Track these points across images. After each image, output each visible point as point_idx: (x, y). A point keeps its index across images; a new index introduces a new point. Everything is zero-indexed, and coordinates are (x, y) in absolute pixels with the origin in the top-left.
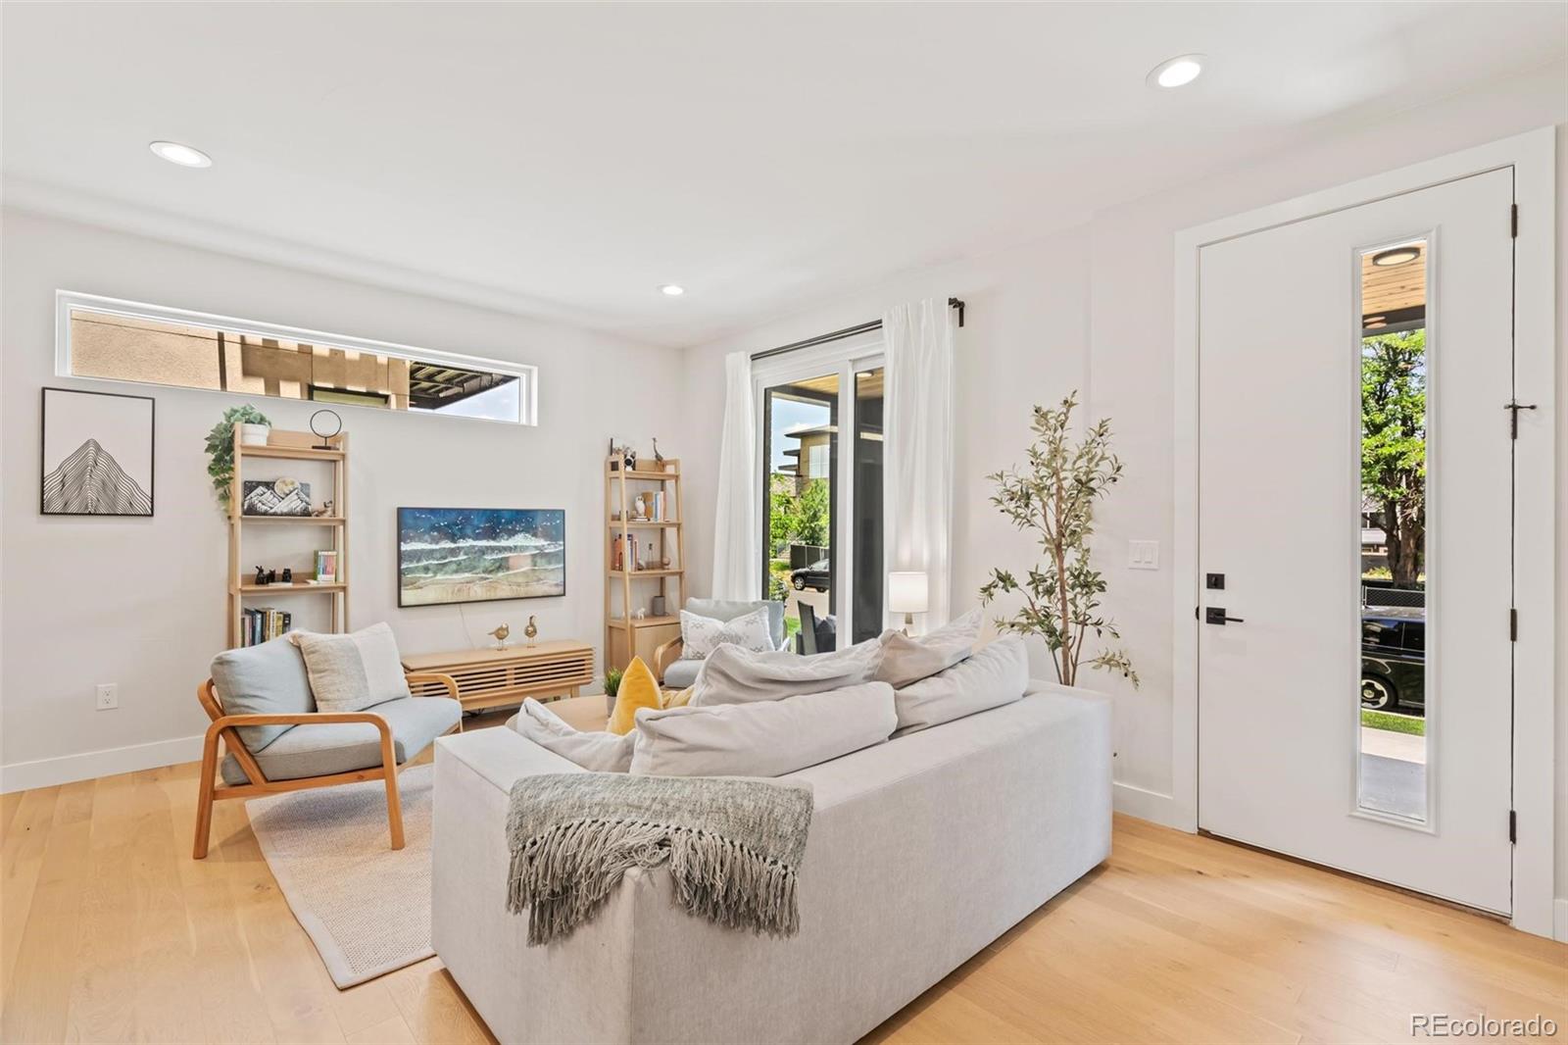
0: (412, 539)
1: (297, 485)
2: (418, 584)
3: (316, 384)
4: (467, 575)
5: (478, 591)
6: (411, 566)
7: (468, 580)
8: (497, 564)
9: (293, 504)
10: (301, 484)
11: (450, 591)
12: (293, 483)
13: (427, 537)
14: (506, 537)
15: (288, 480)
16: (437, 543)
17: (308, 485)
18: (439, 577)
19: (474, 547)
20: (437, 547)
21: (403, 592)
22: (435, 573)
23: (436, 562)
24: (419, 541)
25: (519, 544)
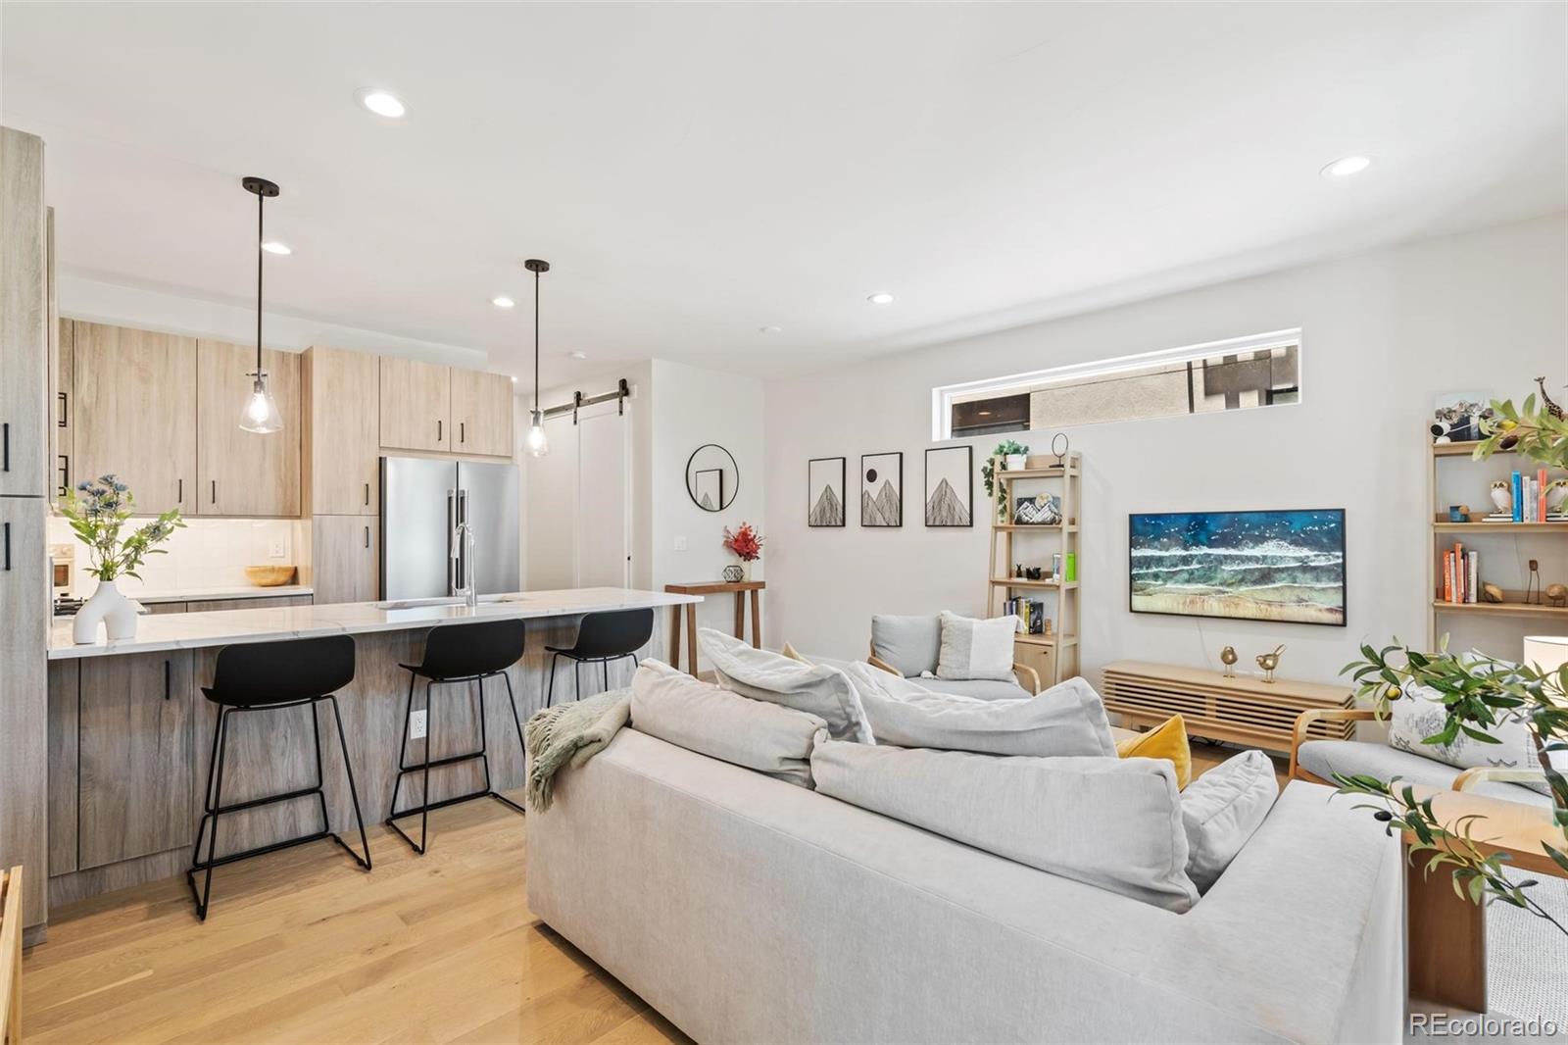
0: (1142, 545)
1: (1051, 499)
2: (1148, 591)
3: (1274, 388)
4: (1200, 586)
5: (1214, 606)
6: (1141, 572)
7: (1202, 592)
8: (1240, 577)
9: (1045, 515)
10: (1054, 498)
11: (1181, 602)
12: (1047, 497)
13: (1156, 543)
14: (1251, 545)
15: (1045, 495)
16: (1167, 550)
17: (1058, 498)
18: (1169, 585)
19: (1209, 555)
20: (1167, 554)
21: (1133, 596)
22: (1165, 581)
23: (1166, 570)
24: (1149, 547)
25: (1270, 554)
